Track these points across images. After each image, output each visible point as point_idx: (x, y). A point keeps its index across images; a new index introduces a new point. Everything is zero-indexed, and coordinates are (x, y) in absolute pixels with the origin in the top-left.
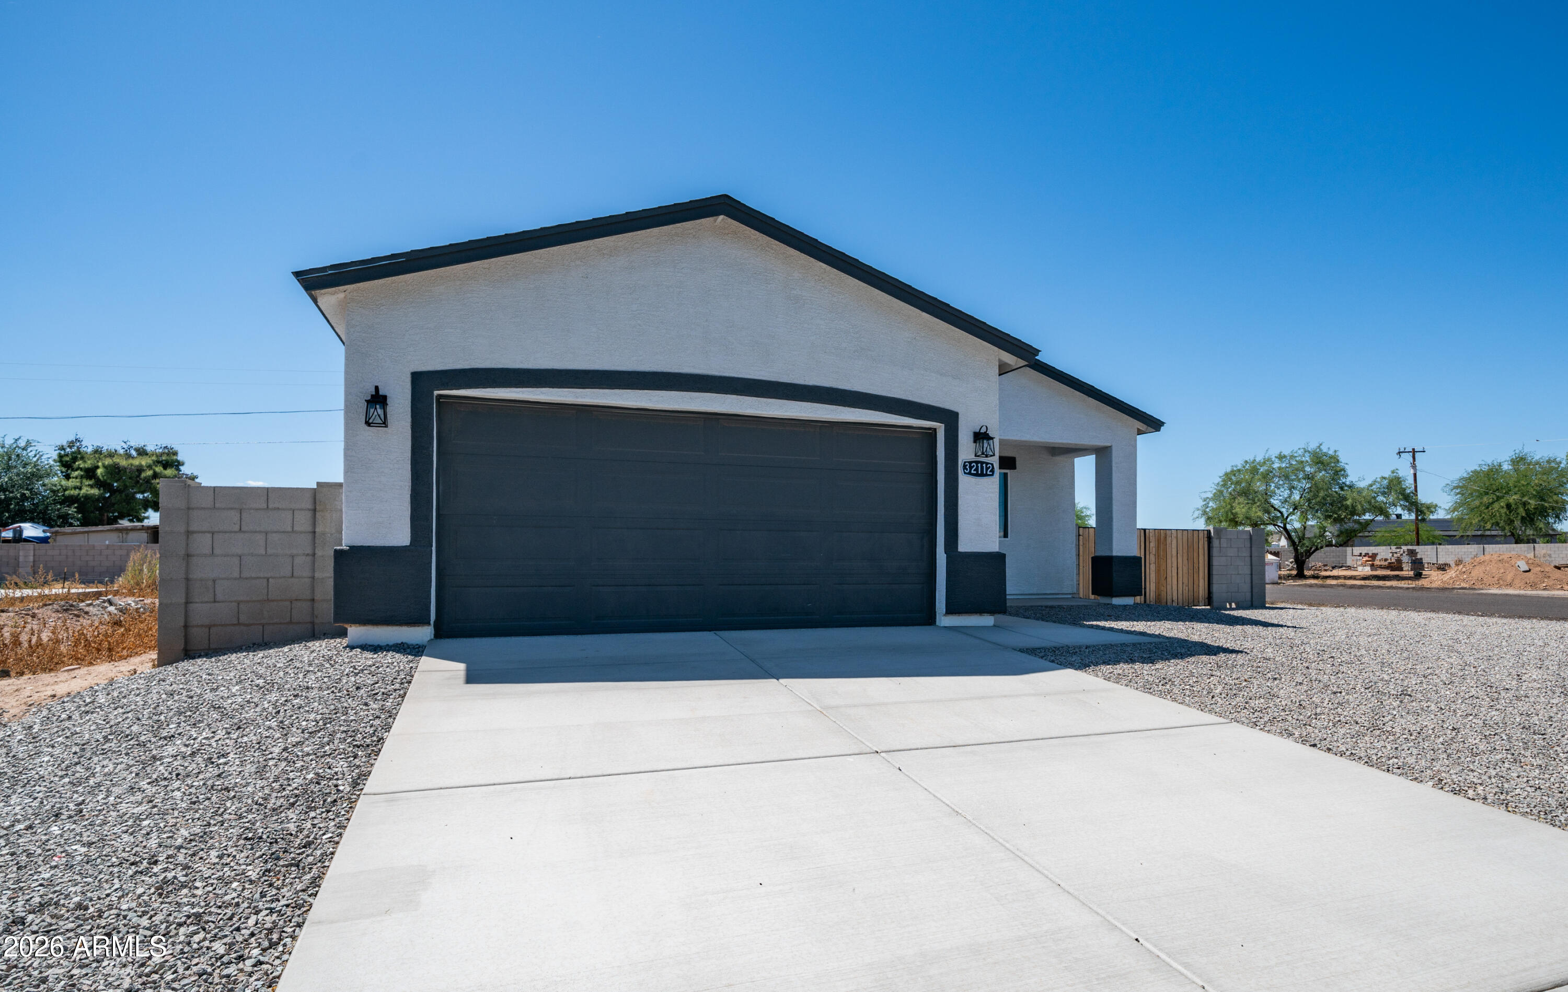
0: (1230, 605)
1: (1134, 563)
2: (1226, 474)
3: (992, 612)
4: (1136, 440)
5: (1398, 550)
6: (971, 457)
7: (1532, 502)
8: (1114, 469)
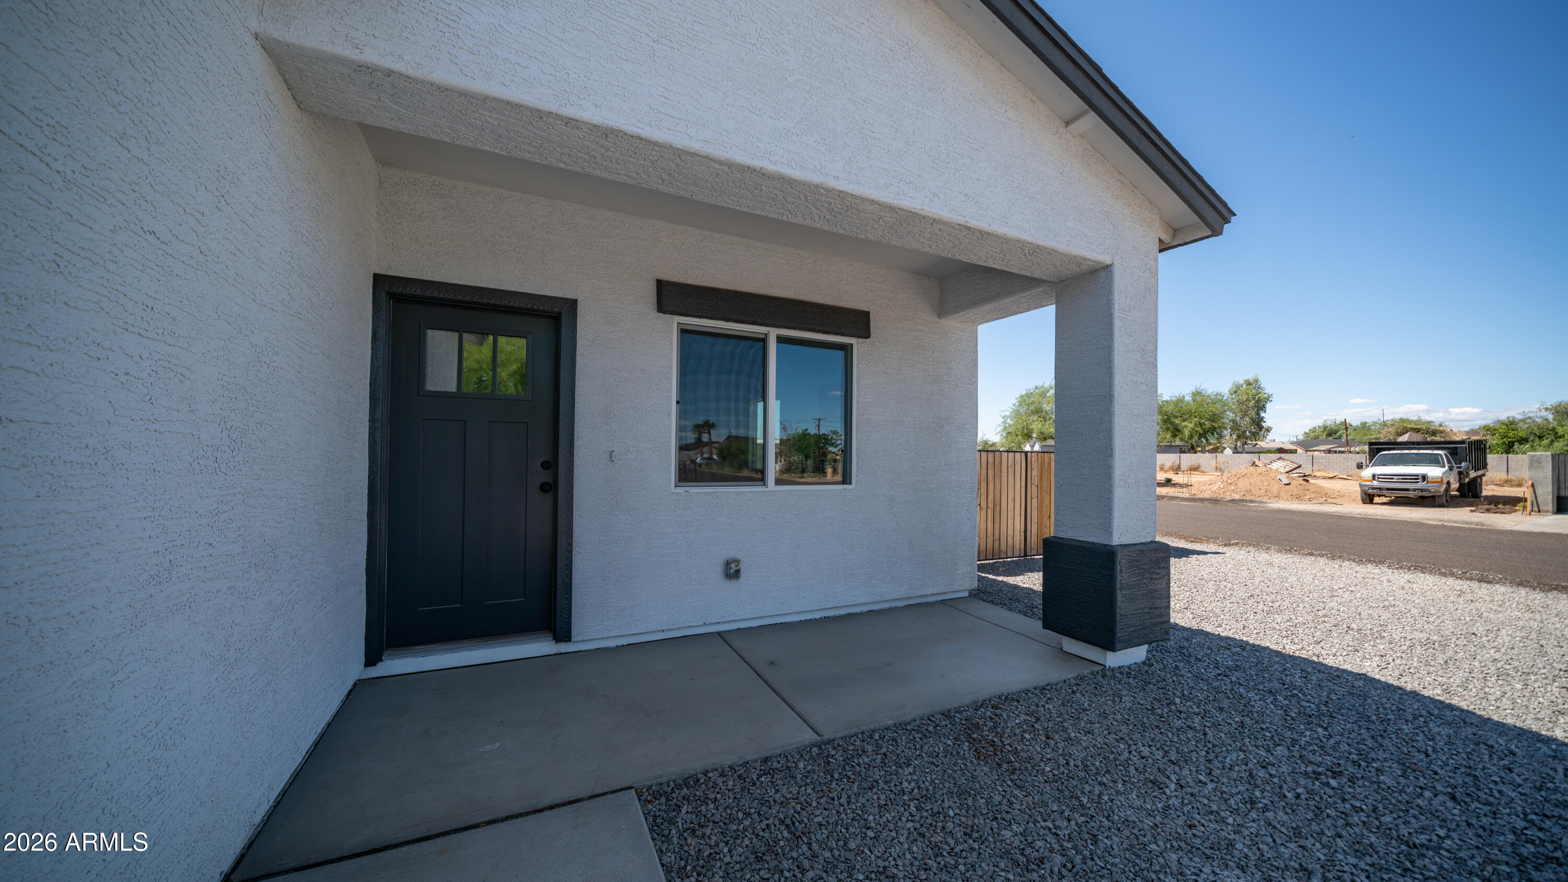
2: (1022, 396)
7: (1207, 423)
8: (1117, 323)
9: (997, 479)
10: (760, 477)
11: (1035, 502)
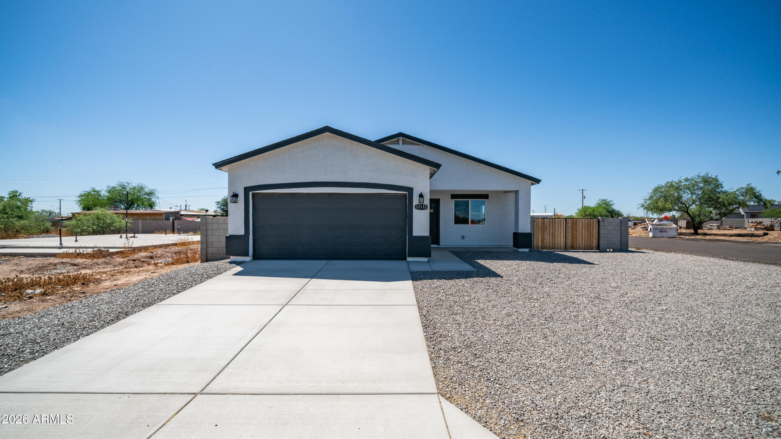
0: (610, 250)
1: (529, 236)
2: (656, 188)
3: (426, 257)
4: (530, 187)
5: (775, 220)
6: (418, 203)
8: (520, 199)
9: (554, 227)
10: (468, 223)
11: (570, 234)
